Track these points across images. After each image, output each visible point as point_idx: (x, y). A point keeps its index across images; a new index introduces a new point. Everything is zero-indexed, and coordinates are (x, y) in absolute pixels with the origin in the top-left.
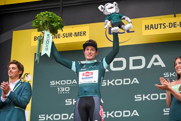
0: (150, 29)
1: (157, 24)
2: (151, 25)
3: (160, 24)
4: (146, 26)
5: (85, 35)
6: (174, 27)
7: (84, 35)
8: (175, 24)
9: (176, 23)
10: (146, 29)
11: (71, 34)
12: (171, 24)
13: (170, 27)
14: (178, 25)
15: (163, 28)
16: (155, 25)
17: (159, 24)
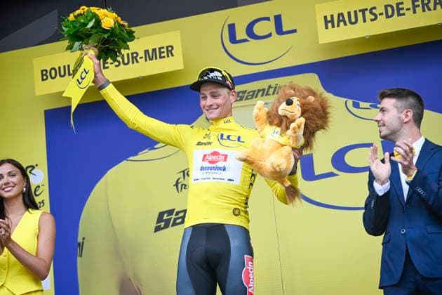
0: (338, 26)
1: (355, 12)
2: (339, 15)
3: (363, 11)
4: (325, 17)
5: (173, 55)
6: (399, 15)
7: (168, 56)
8: (401, 6)
9: (402, 3)
10: (327, 28)
11: (135, 55)
12: (389, 9)
13: (388, 17)
14: (408, 9)
15: (372, 20)
16: (349, 13)
17: (360, 11)
